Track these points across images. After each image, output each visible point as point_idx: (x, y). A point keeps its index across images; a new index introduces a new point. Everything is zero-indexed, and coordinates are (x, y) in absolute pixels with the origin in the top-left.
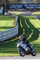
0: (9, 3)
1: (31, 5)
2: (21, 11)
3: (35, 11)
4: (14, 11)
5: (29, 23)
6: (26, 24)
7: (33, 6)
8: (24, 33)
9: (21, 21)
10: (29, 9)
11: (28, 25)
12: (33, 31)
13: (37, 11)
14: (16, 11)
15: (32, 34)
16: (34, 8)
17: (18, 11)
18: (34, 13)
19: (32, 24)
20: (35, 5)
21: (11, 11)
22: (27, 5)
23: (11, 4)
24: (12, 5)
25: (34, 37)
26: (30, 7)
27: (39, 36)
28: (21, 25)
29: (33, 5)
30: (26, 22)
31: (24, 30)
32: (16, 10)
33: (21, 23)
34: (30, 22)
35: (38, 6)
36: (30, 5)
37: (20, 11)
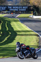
1: (15, 7)
3: (20, 14)
5: (9, 26)
6: (6, 26)
7: (17, 9)
9: (1, 24)
11: (7, 28)
12: (10, 33)
15: (8, 37)
16: (18, 10)
19: (12, 26)
20: (18, 7)
25: (9, 40)
26: (14, 9)
27: (15, 39)
29: (17, 7)
31: (1, 33)
34: (10, 24)
35: (22, 8)
36: (13, 7)
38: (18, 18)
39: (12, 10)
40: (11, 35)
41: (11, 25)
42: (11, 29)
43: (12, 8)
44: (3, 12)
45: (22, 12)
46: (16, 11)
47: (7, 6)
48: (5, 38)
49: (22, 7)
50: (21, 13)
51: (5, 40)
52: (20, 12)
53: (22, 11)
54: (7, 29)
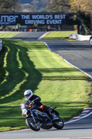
1: (37, 16)
2: (17, 30)
5: (24, 59)
6: (18, 59)
7: (42, 19)
8: (5, 80)
9: (7, 54)
10: (33, 25)
12: (27, 75)
13: (54, 30)
16: (44, 23)
17: (10, 30)
18: (45, 35)
19: (31, 59)
20: (45, 15)
22: (28, 17)
26: (35, 20)
27: (39, 86)
28: (5, 61)
29: (41, 17)
30: (17, 55)
31: (7, 74)
32: (4, 28)
33: (5, 58)
35: (54, 19)
36: (34, 17)
37: (14, 30)
39: (30, 22)
40: (28, 78)
41: (29, 55)
42: (29, 64)
43: (31, 19)
44: (10, 27)
45: (53, 27)
46: (39, 25)
47: (20, 15)
49: (53, 16)
50: (50, 30)
51: (14, 91)
52: (49, 28)
53: (52, 25)
54: (21, 66)
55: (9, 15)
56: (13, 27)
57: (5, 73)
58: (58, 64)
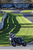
0: (1, 3)
1: (19, 5)
2: (12, 10)
3: (23, 10)
4: (6, 10)
5: (15, 20)
8: (8, 28)
9: (8, 18)
10: (18, 8)
12: (16, 26)
14: (8, 10)
15: (14, 29)
16: (22, 7)
17: (9, 9)
18: (22, 11)
20: (22, 4)
21: (4, 10)
22: (16, 5)
23: (2, 3)
24: (4, 4)
25: (15, 31)
26: (18, 6)
28: (8, 21)
30: (12, 19)
33: (8, 20)
35: (25, 6)
37: (11, 10)
38: (22, 13)
39: (17, 7)
40: (16, 27)
42: (16, 22)
43: (17, 6)
44: (10, 8)
46: (20, 8)
47: (13, 4)
48: (11, 30)
49: (25, 5)
53: (25, 8)
55: (9, 4)
56: (11, 9)
57: (8, 25)
58: (27, 22)
